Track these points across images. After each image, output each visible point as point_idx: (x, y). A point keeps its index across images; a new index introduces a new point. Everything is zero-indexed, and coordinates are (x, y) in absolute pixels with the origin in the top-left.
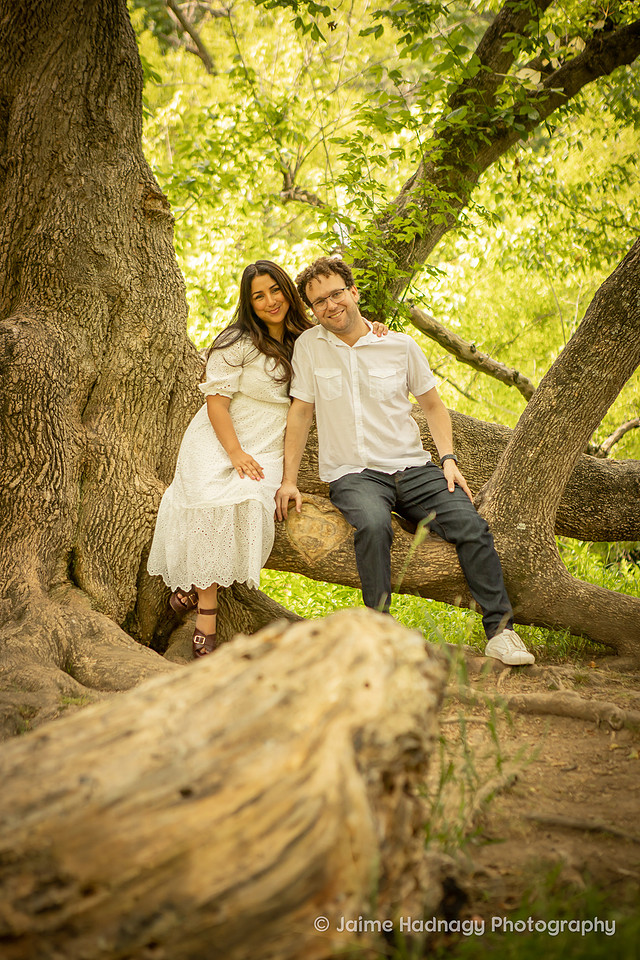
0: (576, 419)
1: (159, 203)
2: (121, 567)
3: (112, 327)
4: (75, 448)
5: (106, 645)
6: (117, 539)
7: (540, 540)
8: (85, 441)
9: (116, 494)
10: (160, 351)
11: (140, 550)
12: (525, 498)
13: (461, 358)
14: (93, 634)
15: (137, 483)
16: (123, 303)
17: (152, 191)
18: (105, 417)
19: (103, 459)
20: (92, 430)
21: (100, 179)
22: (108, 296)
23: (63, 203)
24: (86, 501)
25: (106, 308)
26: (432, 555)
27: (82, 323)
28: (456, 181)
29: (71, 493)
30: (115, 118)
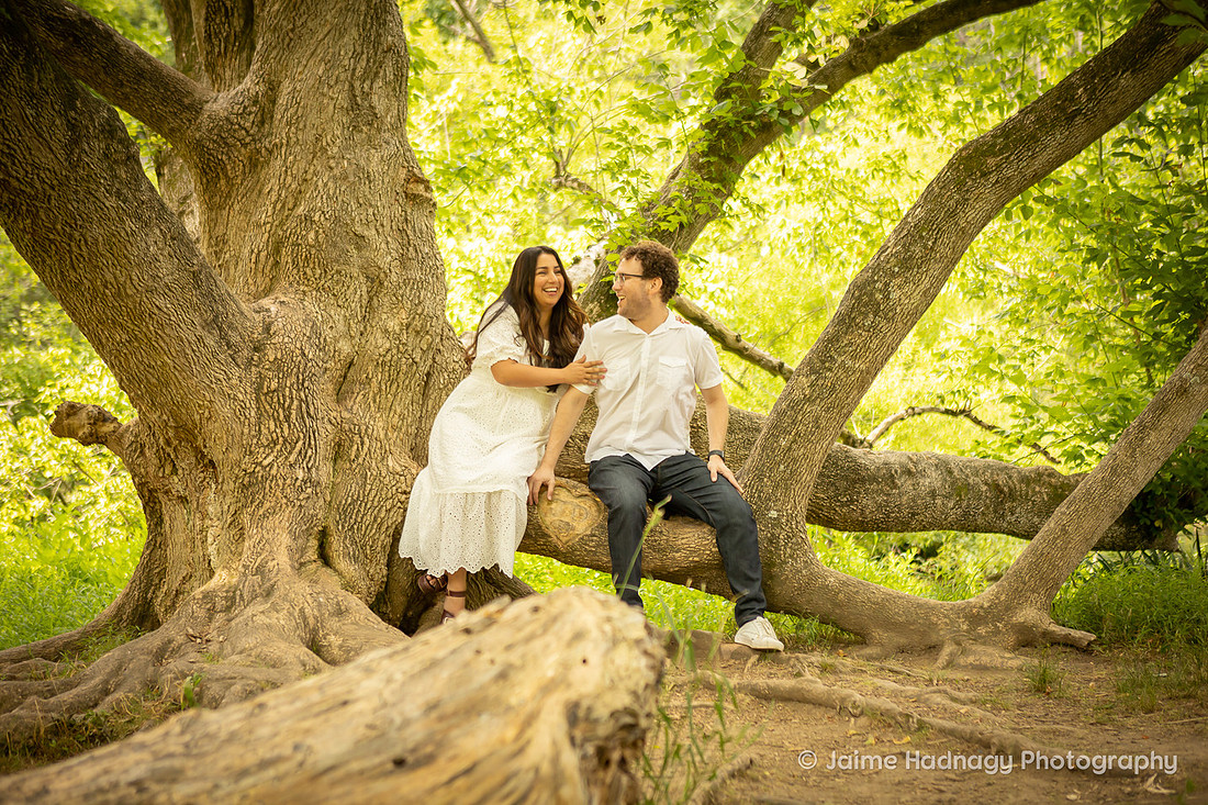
0: (829, 409)
1: (422, 187)
2: (371, 547)
3: (370, 308)
4: (329, 427)
5: (352, 623)
6: (368, 519)
7: (791, 528)
8: (339, 420)
9: (369, 474)
10: (418, 333)
11: (391, 531)
12: (777, 486)
13: (727, 346)
14: (340, 612)
15: (390, 463)
16: (381, 284)
17: (414, 175)
18: (360, 397)
19: (356, 438)
20: (347, 409)
21: (362, 163)
22: (367, 277)
23: (326, 185)
24: (339, 480)
25: (364, 289)
26: (683, 541)
27: (340, 303)
28: (721, 172)
29: (324, 472)
30: (379, 102)
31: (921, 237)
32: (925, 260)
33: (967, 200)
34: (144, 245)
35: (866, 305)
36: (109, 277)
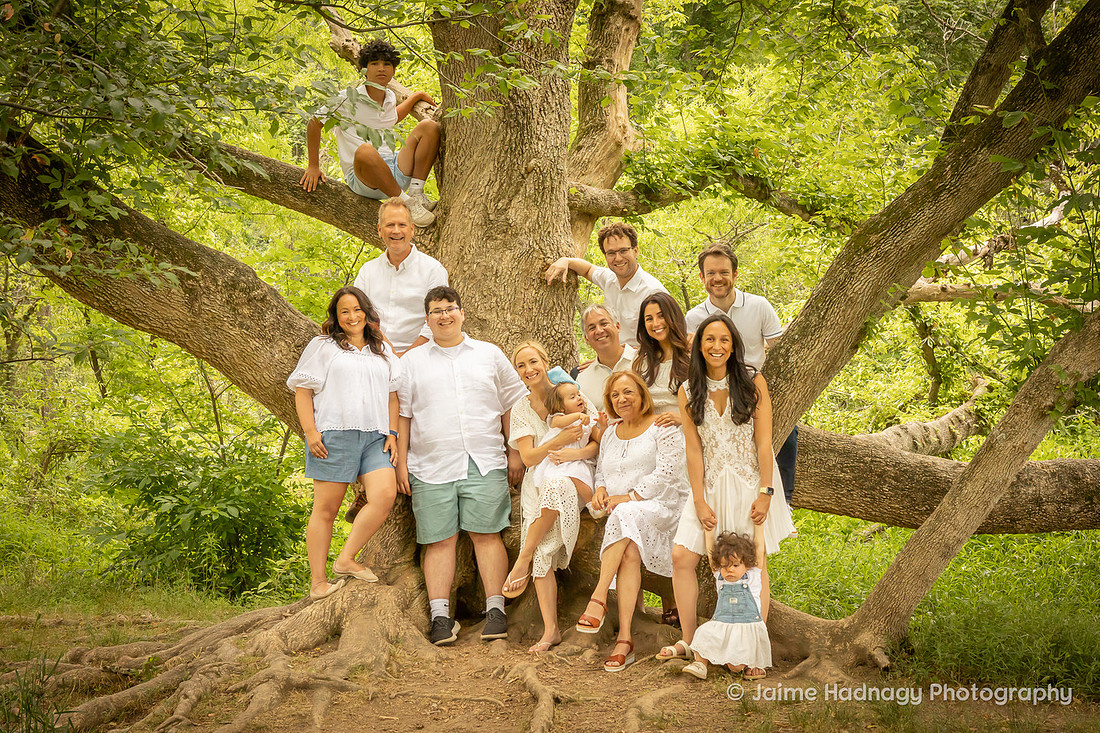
30: (516, 214)
31: (818, 308)
32: (819, 327)
33: (854, 273)
34: (269, 354)
35: (772, 368)
36: (250, 377)
